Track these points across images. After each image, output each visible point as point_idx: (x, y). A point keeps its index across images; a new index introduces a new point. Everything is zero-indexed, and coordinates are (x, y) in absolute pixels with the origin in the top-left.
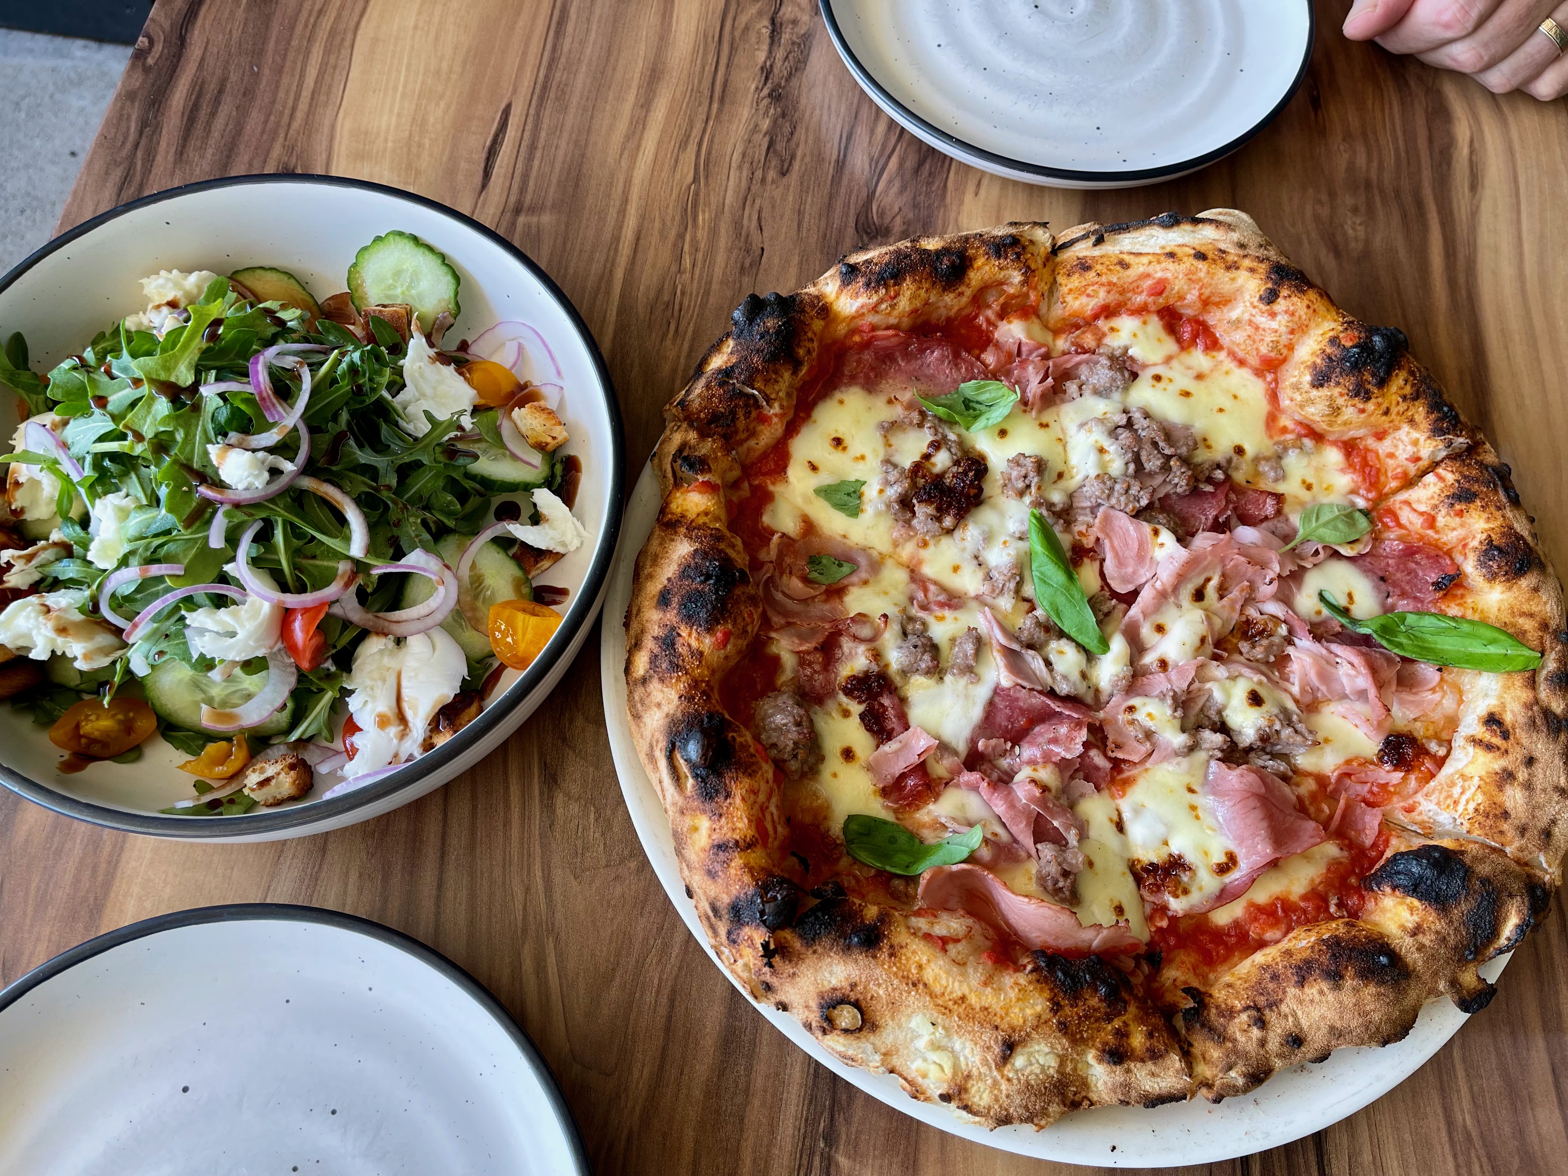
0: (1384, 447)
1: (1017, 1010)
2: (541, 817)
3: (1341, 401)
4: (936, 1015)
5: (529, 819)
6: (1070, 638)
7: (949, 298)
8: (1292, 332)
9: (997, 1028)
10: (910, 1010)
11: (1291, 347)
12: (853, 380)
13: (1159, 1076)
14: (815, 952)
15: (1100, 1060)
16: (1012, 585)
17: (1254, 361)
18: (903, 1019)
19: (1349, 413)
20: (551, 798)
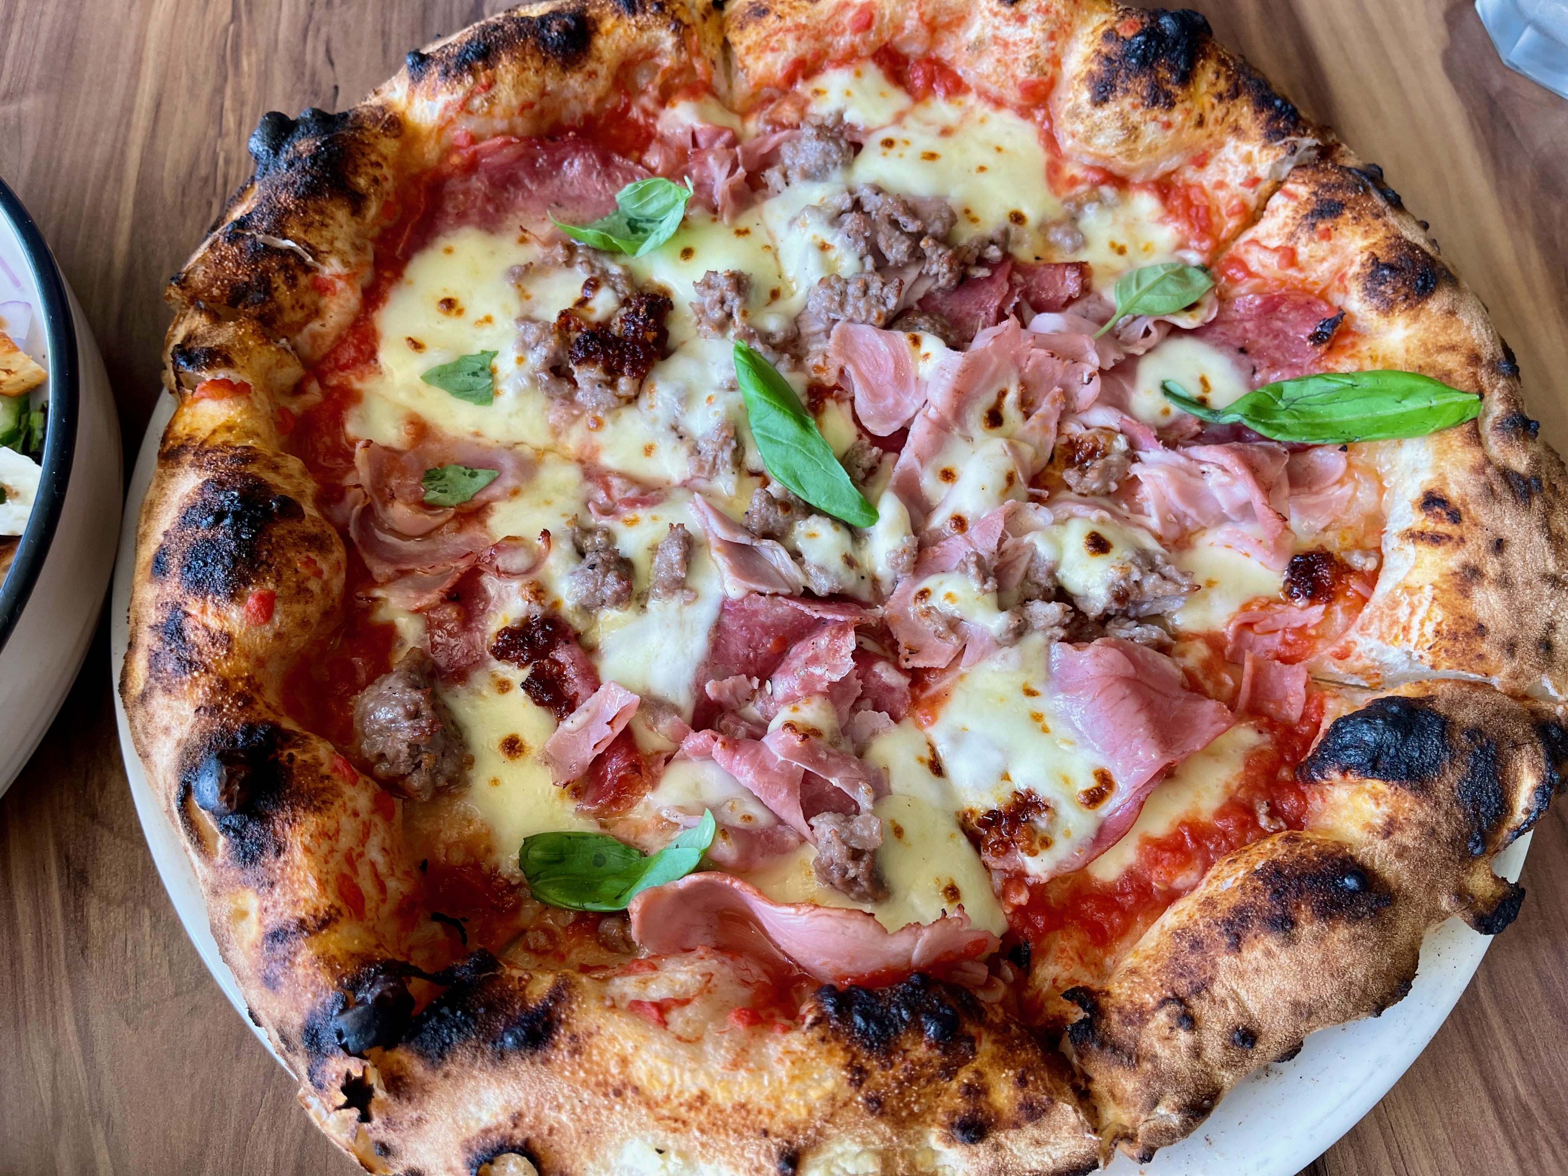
0: (1208, 177)
1: (793, 1097)
2: (67, 939)
3: (1136, 117)
4: (662, 1134)
5: (49, 946)
6: (821, 513)
7: (575, 82)
8: (1052, 37)
9: (766, 1133)
10: (618, 1137)
11: (1056, 62)
12: (462, 218)
13: (1047, 1143)
14: (447, 1076)
15: (950, 1141)
16: (727, 455)
17: (1013, 95)
18: (610, 1154)
19: (1151, 132)
20: (80, 907)
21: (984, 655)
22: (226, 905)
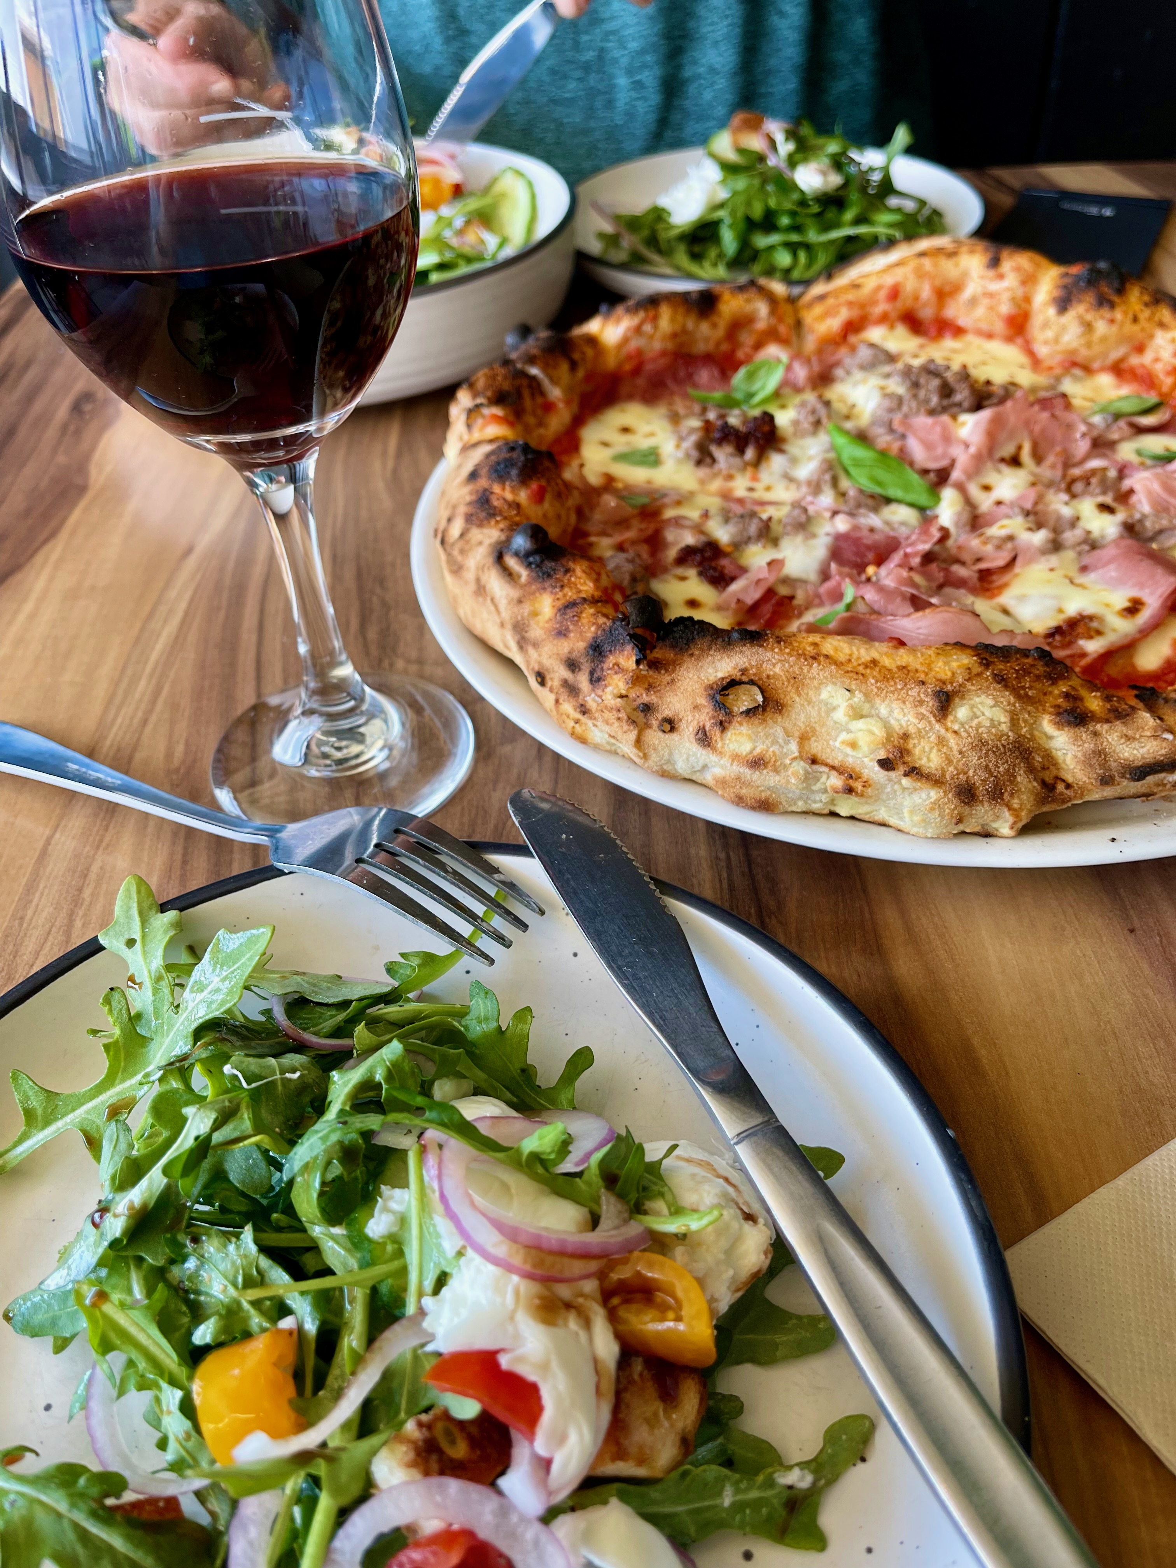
0: (1147, 358)
1: (940, 664)
3: (1089, 317)
4: (848, 681)
6: (899, 501)
7: (704, 328)
8: (1024, 283)
9: (923, 683)
10: (816, 683)
11: (1027, 299)
12: (630, 397)
14: (692, 655)
15: (1059, 725)
17: (999, 327)
18: (811, 693)
19: (1101, 327)
21: (1030, 561)
22: (526, 609)
